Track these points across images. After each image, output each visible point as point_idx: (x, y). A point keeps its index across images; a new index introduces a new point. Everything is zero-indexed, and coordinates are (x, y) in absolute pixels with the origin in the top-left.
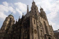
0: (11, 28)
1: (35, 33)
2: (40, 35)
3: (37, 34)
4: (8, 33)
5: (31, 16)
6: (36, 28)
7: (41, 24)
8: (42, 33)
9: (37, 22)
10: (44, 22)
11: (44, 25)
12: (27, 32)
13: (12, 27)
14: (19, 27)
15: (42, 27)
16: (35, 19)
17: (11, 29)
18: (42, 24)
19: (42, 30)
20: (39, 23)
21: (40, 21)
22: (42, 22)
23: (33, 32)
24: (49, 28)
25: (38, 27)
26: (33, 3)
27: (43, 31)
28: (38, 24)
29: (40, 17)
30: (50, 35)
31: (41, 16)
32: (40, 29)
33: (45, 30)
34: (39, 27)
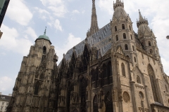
0: (49, 79)
1: (126, 102)
2: (138, 105)
3: (131, 104)
4: (40, 93)
5: (115, 56)
6: (128, 88)
7: (140, 75)
8: (142, 102)
9: (131, 69)
10: (150, 66)
11: (148, 77)
12: (103, 97)
13: (50, 75)
14: (77, 79)
15: (144, 83)
16: (124, 63)
17: (48, 81)
18: (142, 74)
19: (143, 91)
20: (136, 73)
21: (137, 67)
22: (144, 69)
23: (120, 100)
24: (165, 83)
25: (131, 83)
26: (115, 6)
27: (144, 95)
28: (132, 74)
29: (137, 52)
30: (165, 105)
31: (139, 51)
32: (137, 90)
33: (150, 92)
34: (136, 83)
